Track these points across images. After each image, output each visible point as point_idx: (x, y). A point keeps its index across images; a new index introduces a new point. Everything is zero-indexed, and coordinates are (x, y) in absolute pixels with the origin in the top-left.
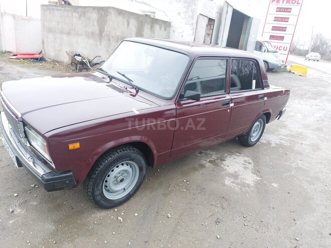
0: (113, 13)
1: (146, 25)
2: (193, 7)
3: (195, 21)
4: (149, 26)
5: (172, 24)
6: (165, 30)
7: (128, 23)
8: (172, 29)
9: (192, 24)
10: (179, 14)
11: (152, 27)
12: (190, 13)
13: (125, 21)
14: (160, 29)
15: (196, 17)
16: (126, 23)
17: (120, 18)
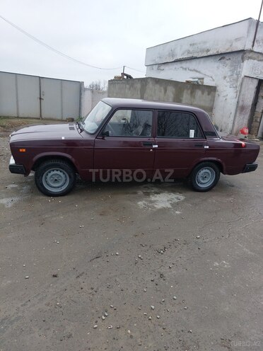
0: (151, 83)
1: (185, 91)
2: (239, 70)
3: (239, 83)
4: (189, 91)
5: (218, 88)
6: (209, 94)
7: (166, 91)
8: (217, 93)
9: (236, 87)
10: (225, 77)
11: (192, 93)
12: (235, 76)
13: (162, 88)
14: (203, 93)
15: (240, 80)
16: (163, 91)
17: (157, 86)
